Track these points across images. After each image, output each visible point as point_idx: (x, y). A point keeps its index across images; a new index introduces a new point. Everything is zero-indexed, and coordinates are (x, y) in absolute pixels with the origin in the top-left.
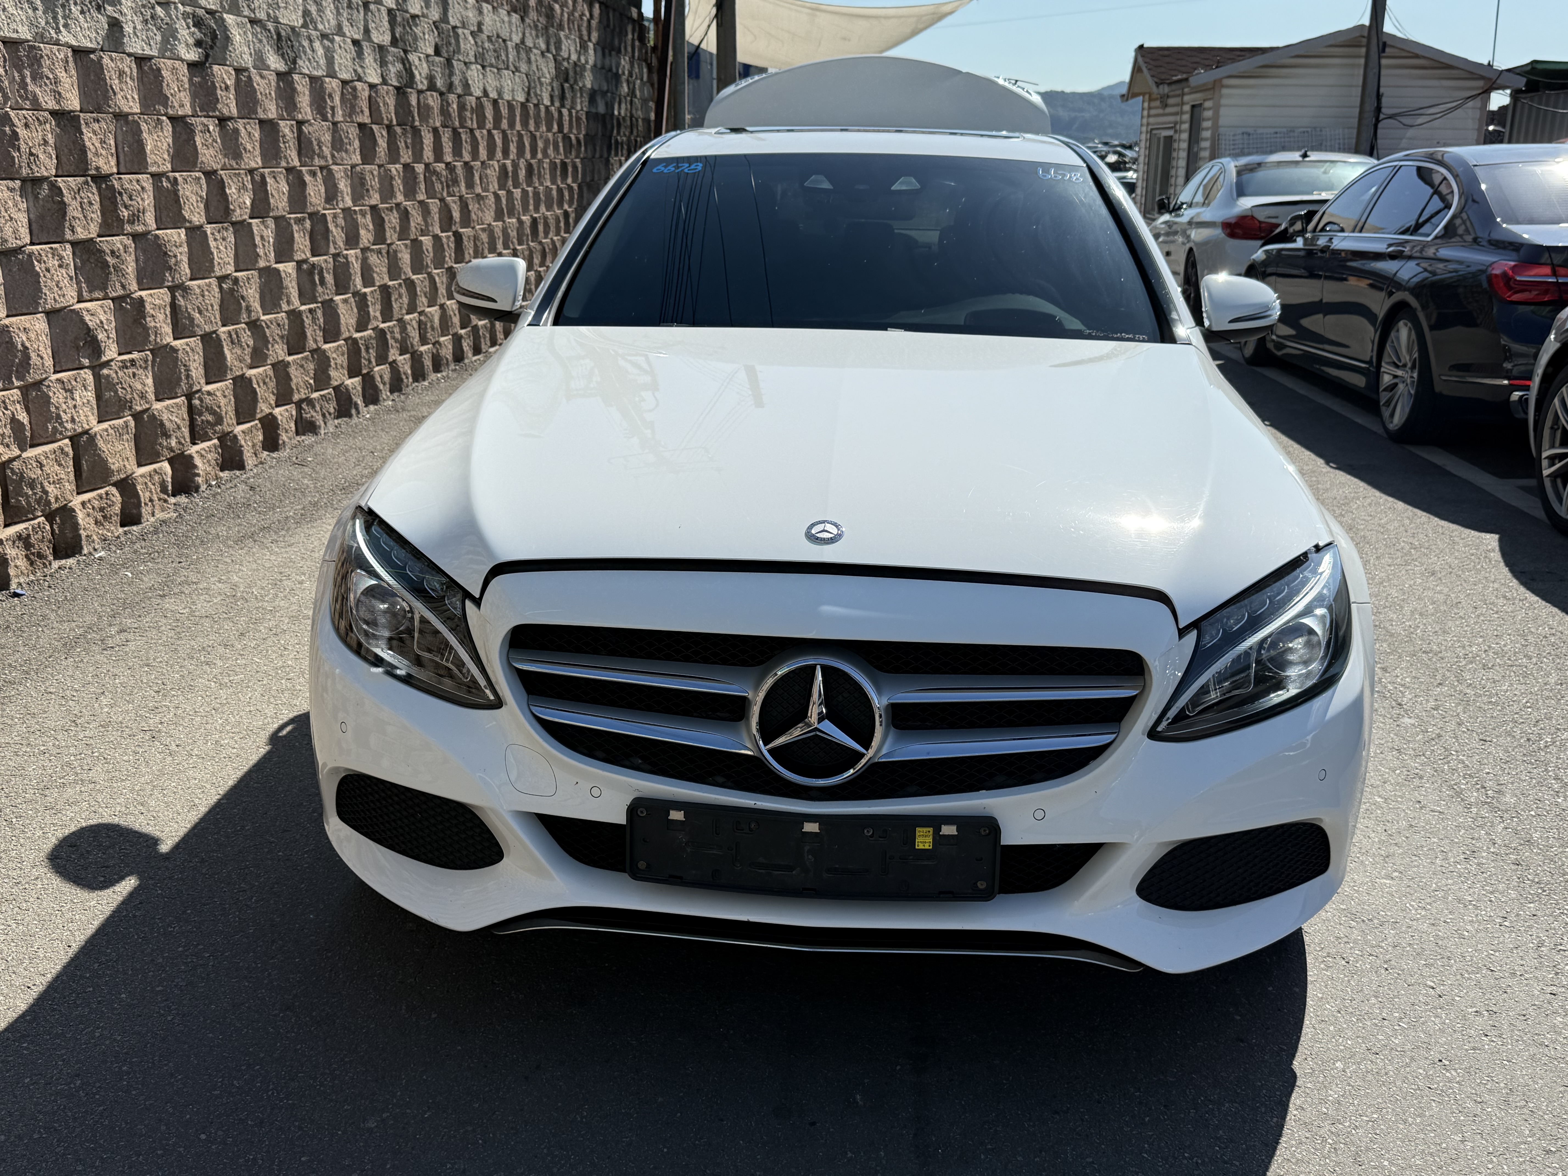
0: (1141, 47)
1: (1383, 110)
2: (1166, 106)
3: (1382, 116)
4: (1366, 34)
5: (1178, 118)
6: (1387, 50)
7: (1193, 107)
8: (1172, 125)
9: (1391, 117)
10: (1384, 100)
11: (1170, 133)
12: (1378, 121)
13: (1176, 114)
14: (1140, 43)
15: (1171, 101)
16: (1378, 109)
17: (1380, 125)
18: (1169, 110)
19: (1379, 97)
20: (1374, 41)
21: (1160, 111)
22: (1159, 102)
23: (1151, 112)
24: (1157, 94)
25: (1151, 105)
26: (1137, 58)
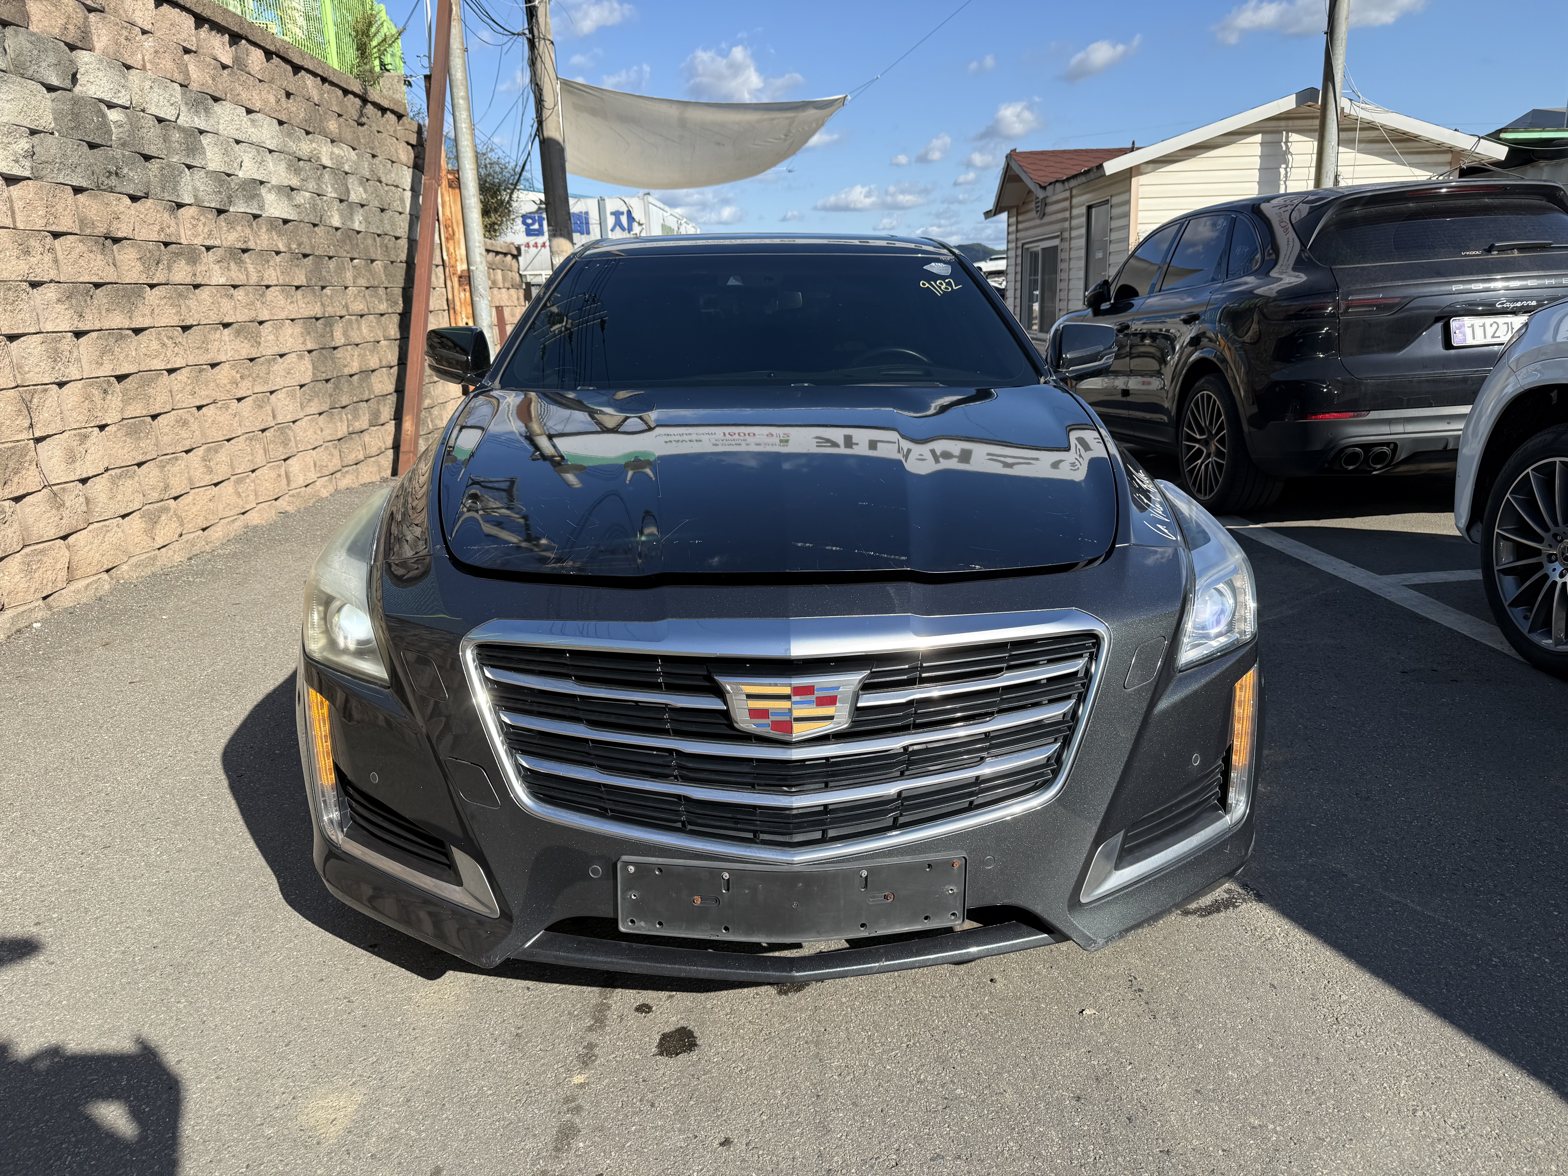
0: (1014, 152)
5: (1066, 224)
6: (1346, 121)
7: (1089, 208)
8: (1059, 233)
11: (1056, 242)
13: (1065, 220)
14: (1013, 148)
15: (1049, 209)
18: (1046, 219)
20: (1332, 111)
21: (1038, 222)
22: (1033, 214)
23: (1020, 226)
24: (1033, 205)
25: (1020, 218)
26: (1008, 165)
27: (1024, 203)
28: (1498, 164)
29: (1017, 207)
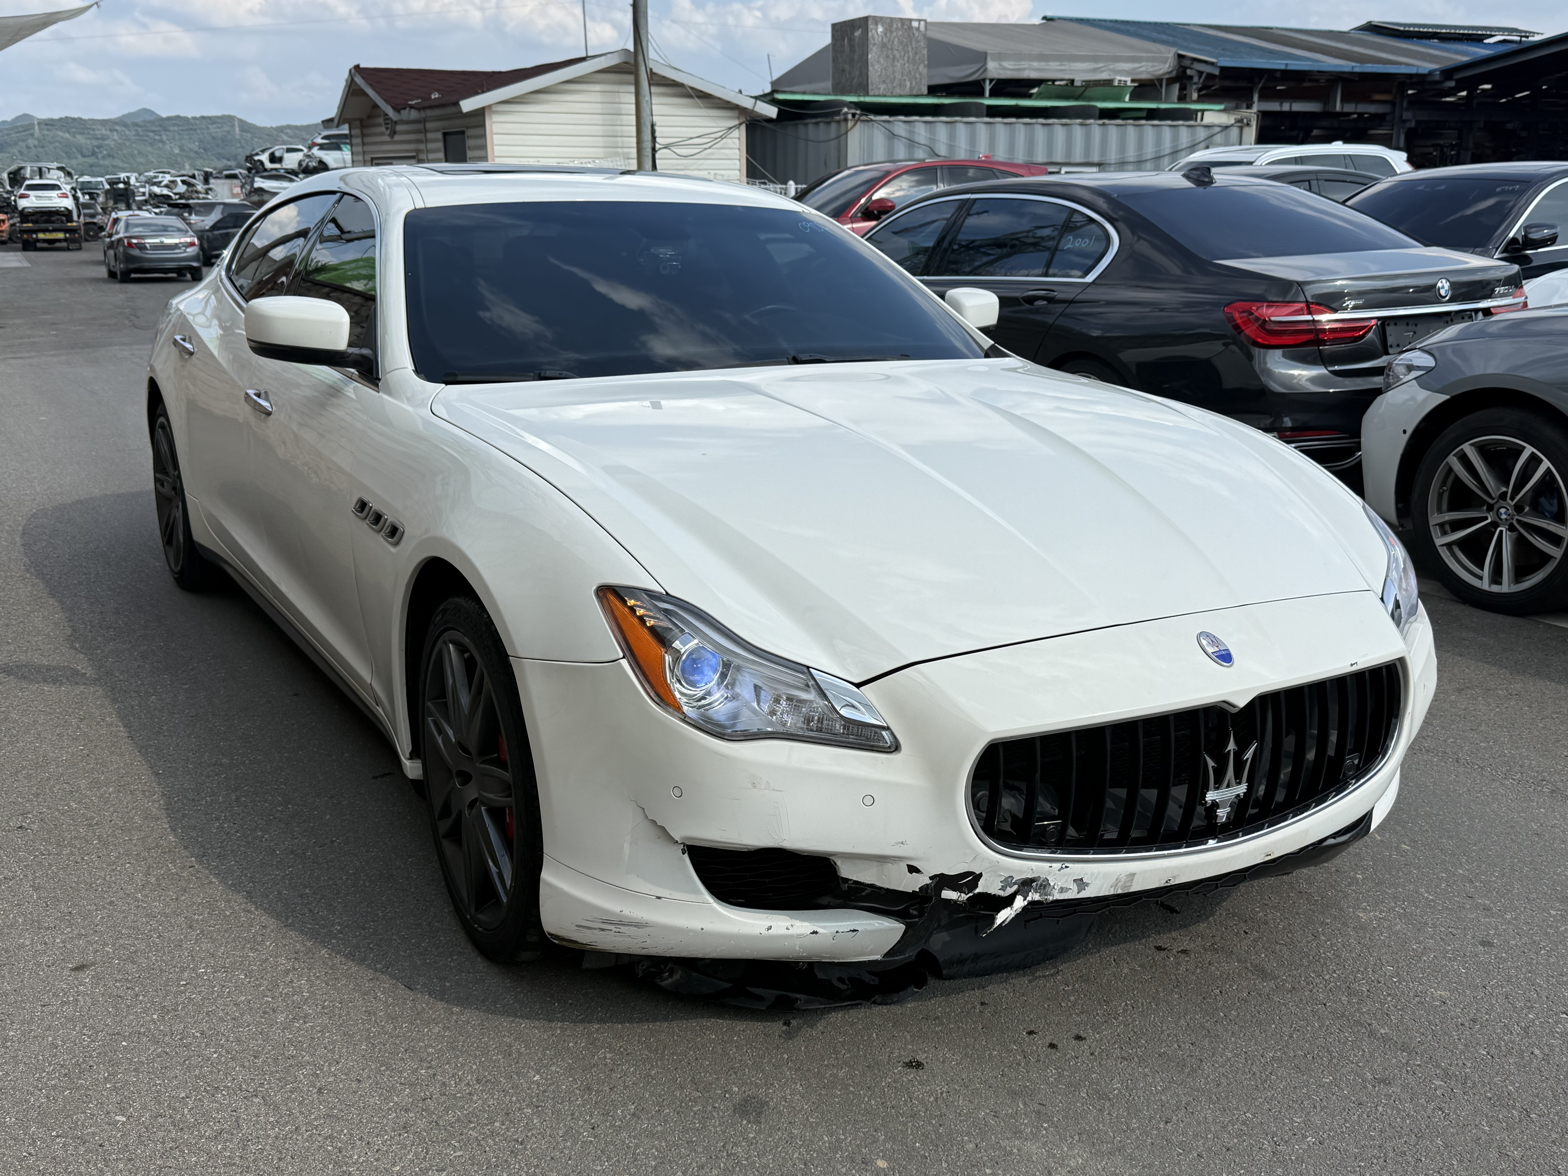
0: (357, 67)
1: (658, 140)
2: (393, 133)
3: (658, 146)
4: (632, 62)
5: (422, 146)
6: (655, 78)
7: (445, 134)
8: (414, 154)
9: (666, 147)
10: (656, 128)
12: (654, 150)
13: (419, 141)
14: (356, 63)
15: (399, 128)
16: (654, 138)
17: (657, 156)
18: (397, 138)
19: (653, 126)
20: (643, 68)
21: (387, 138)
22: (383, 129)
23: (367, 140)
24: (381, 120)
25: (365, 131)
26: (352, 80)
27: (369, 117)
28: (769, 120)
29: (361, 120)
